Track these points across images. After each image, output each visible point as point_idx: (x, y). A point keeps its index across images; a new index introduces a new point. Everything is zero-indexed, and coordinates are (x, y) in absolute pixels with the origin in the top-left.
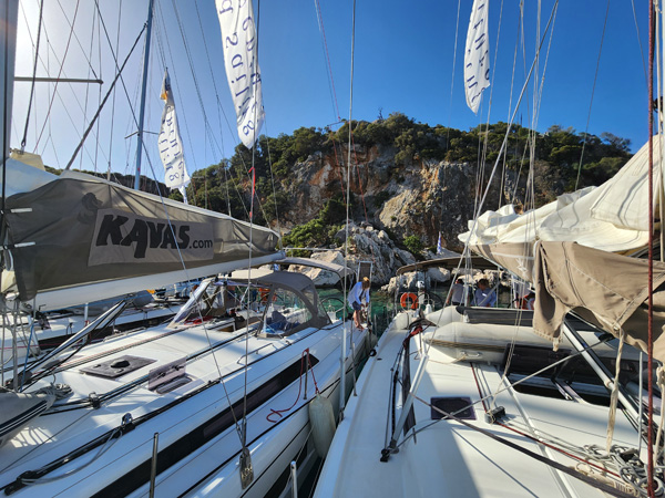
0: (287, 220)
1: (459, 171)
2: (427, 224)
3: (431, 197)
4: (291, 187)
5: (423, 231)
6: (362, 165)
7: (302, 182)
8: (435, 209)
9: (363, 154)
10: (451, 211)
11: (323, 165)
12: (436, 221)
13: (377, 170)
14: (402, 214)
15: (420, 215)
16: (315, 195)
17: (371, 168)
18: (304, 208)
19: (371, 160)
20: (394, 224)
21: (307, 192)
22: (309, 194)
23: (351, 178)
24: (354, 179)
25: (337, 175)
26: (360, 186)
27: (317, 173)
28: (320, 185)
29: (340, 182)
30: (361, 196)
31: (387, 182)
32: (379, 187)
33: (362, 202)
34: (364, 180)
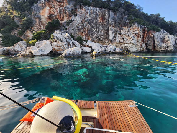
0: (33, 30)
5: (84, 35)
6: (61, 8)
7: (37, 14)
10: (93, 27)
12: (88, 31)
14: (76, 28)
15: (82, 29)
16: (44, 20)
17: (65, 9)
21: (40, 18)
22: (41, 20)
23: (58, 13)
24: (59, 14)
25: (52, 12)
26: (62, 17)
27: (43, 10)
28: (45, 16)
29: (54, 15)
30: (62, 22)
31: (71, 16)
32: (68, 18)
33: (63, 24)
34: (63, 15)
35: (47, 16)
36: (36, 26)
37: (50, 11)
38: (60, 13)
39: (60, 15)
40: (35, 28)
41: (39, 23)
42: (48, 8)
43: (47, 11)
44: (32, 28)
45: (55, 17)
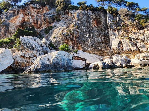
1: (86, 15)
2: (72, 40)
3: (74, 26)
5: (70, 43)
6: (39, 15)
8: (76, 32)
9: (40, 9)
10: (84, 32)
11: (18, 13)
12: (76, 38)
13: (47, 17)
15: (68, 35)
16: (12, 28)
17: (44, 16)
18: (5, 35)
19: (44, 13)
21: (7, 26)
24: (35, 21)
25: (27, 19)
26: (39, 25)
27: (14, 17)
28: (16, 23)
29: (28, 23)
30: (39, 30)
31: (52, 23)
32: (48, 25)
33: (40, 32)
34: (40, 21)
35: (18, 24)
37: (23, 19)
38: (37, 20)
39: (37, 23)
41: (5, 32)
42: (21, 15)
43: (19, 18)
45: (29, 25)
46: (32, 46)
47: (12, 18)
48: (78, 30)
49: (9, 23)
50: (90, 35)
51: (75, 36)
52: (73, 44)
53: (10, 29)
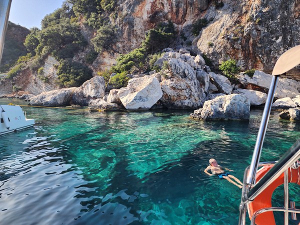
0: (115, 51)
2: (244, 49)
3: (251, 19)
4: (118, 20)
5: (240, 55)
7: (127, 14)
8: (255, 32)
10: (272, 33)
12: (254, 45)
14: (220, 39)
15: (238, 39)
16: (138, 27)
18: (129, 40)
20: (211, 50)
21: (131, 24)
22: (133, 27)
23: (172, 8)
24: (174, 9)
25: (159, 6)
26: (180, 15)
28: (143, 16)
29: (161, 14)
30: (180, 26)
31: (206, 10)
32: (197, 15)
33: (182, 32)
34: (183, 9)
35: (146, 17)
36: (121, 42)
37: (153, 5)
38: (177, 6)
39: (177, 12)
40: (119, 45)
41: (129, 35)
43: (147, 6)
44: (114, 47)
45: (164, 17)
46: (184, 72)
47: (137, 8)
48: (260, 28)
49: (134, 19)
50: (284, 39)
51: (251, 41)
52: (246, 57)
53: (135, 28)
